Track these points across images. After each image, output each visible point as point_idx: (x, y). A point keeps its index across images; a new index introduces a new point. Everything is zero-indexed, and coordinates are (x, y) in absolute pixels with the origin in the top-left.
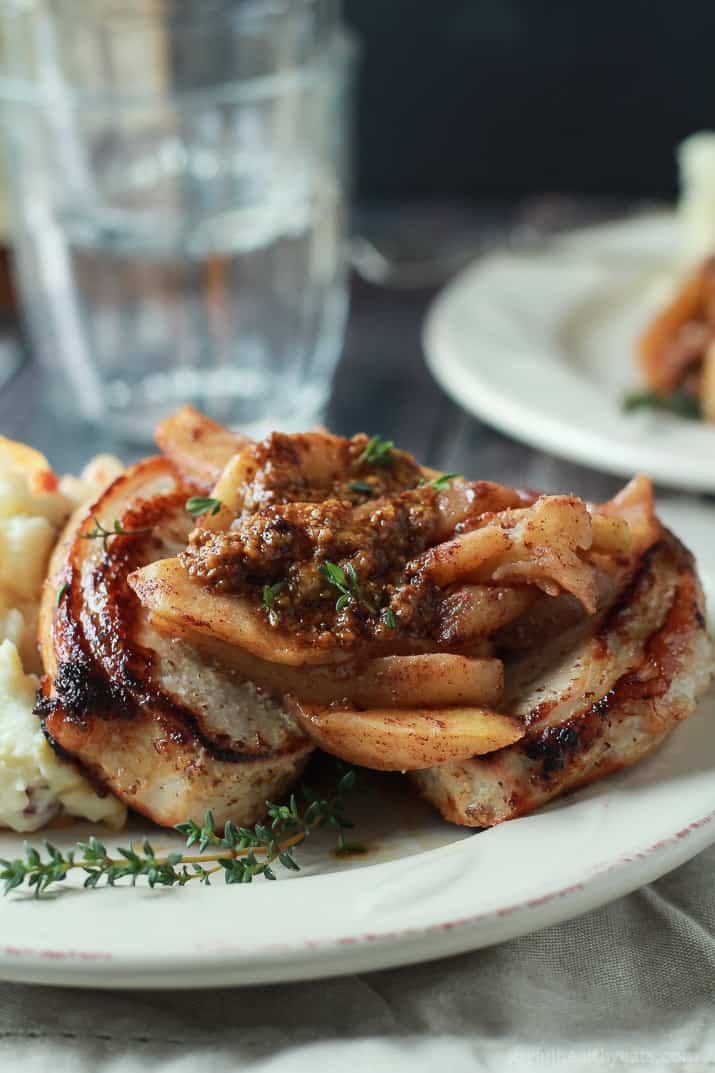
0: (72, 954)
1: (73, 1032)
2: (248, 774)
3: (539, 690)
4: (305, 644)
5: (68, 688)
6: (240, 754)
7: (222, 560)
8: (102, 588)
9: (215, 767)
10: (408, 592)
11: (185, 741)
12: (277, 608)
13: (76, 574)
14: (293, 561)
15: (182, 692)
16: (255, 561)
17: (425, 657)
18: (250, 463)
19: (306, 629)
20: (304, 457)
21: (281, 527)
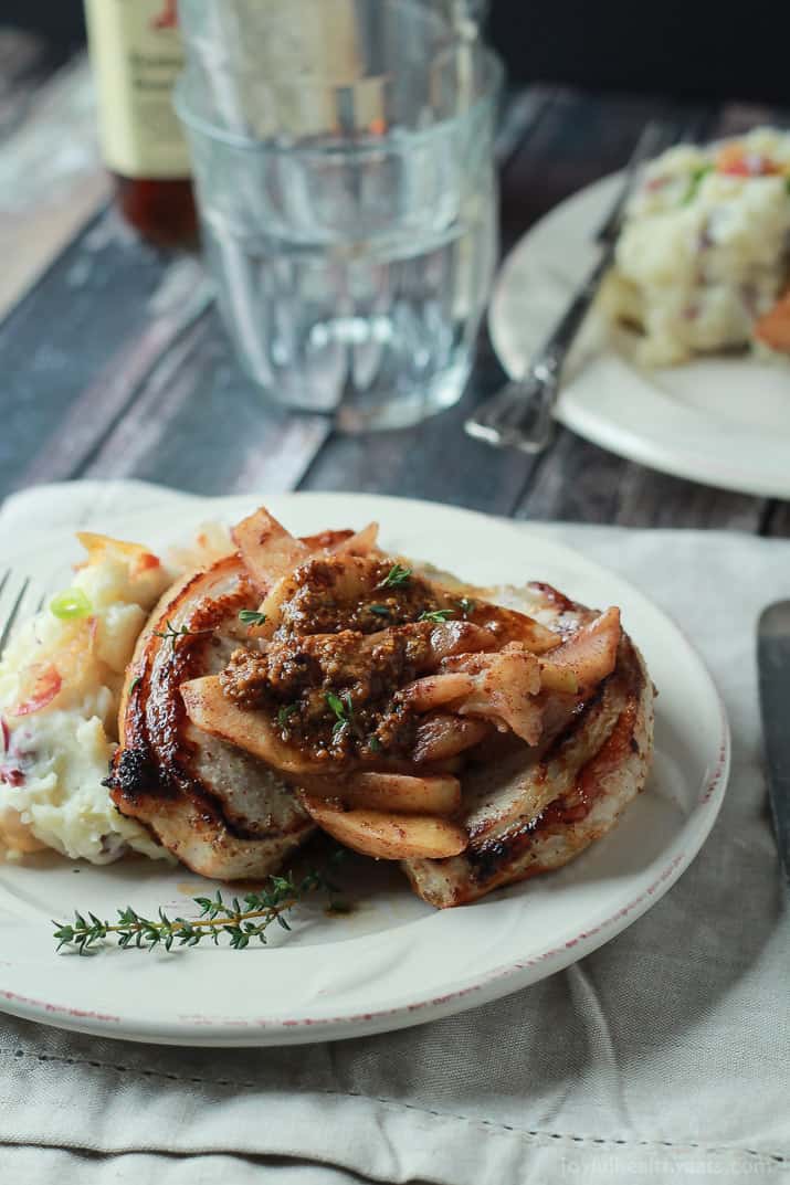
0: (92, 1014)
1: (100, 1062)
2: (260, 848)
3: (488, 806)
4: (307, 758)
5: (125, 774)
6: (255, 833)
7: (251, 684)
8: (165, 683)
9: (233, 844)
10: (391, 721)
11: (211, 821)
12: (288, 726)
13: (149, 667)
14: (306, 686)
15: (214, 780)
16: (276, 686)
17: (396, 777)
18: (292, 585)
19: (308, 745)
20: (338, 580)
21: (299, 659)
